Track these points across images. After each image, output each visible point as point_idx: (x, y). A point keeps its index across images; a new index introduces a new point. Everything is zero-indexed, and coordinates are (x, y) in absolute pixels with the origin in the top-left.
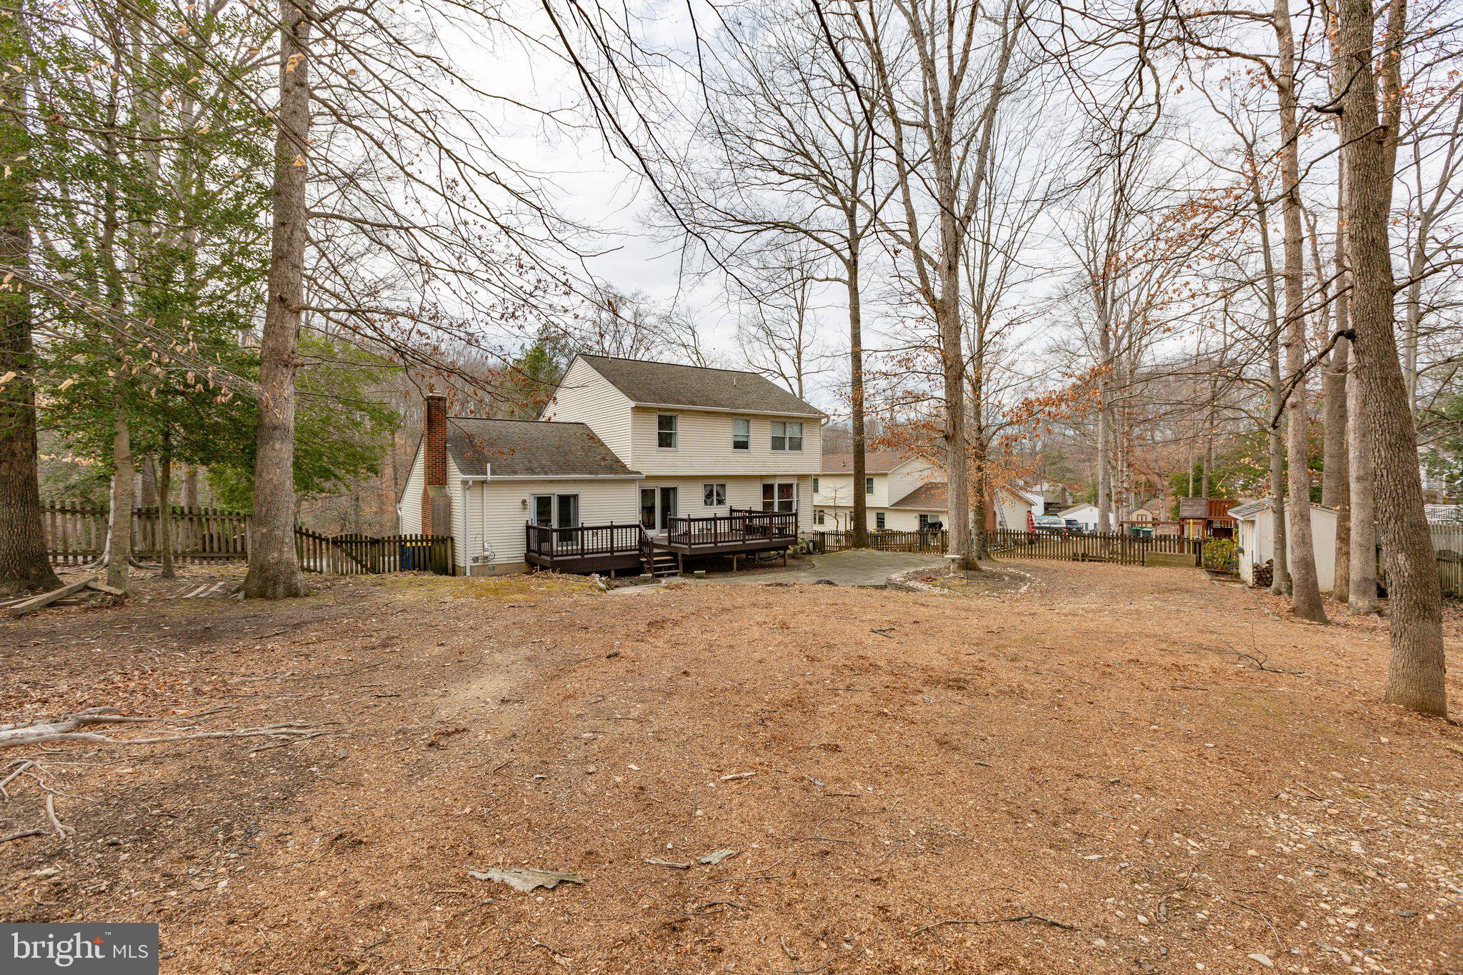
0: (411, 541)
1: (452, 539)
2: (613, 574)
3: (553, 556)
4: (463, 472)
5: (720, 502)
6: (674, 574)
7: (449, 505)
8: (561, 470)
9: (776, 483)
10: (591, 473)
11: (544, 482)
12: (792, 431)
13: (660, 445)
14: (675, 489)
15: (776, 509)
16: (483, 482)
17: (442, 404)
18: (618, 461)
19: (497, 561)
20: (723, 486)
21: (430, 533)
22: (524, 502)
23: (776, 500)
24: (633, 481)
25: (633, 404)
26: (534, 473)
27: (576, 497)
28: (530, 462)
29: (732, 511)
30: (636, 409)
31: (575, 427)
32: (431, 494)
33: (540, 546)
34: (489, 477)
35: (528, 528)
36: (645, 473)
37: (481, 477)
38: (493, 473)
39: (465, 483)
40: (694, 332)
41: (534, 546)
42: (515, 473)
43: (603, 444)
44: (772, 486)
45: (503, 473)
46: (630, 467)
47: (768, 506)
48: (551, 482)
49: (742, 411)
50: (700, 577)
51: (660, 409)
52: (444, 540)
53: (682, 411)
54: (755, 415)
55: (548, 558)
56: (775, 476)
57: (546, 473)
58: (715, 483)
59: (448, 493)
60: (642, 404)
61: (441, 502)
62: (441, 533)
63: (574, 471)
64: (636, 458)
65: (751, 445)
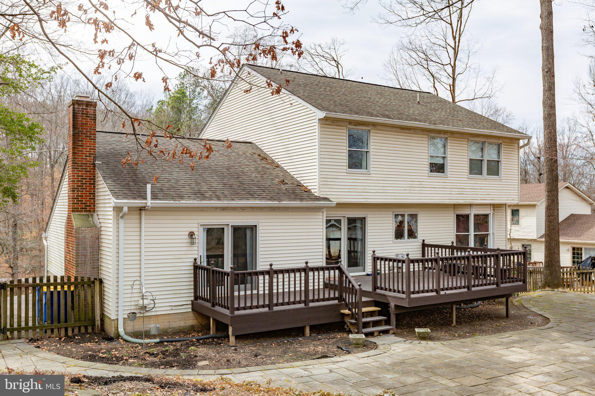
0: (48, 285)
1: (101, 282)
2: (307, 331)
3: (233, 309)
4: (116, 195)
5: (412, 234)
6: (386, 332)
7: (97, 238)
8: (236, 195)
9: (472, 213)
10: (271, 199)
11: (216, 209)
12: (490, 154)
13: (350, 167)
14: (363, 220)
15: (472, 244)
16: (141, 209)
17: (90, 110)
18: (299, 185)
19: (159, 311)
20: (414, 217)
21: (73, 274)
22: (191, 235)
23: (472, 233)
24: (318, 209)
25: (322, 114)
26: (204, 198)
27: (253, 228)
28: (198, 184)
29: (424, 246)
30: (325, 122)
31: (243, 147)
32: (76, 223)
33: (213, 292)
34: (149, 202)
35: (196, 268)
36: (335, 200)
37: (138, 202)
38: (154, 197)
39: (118, 209)
40: (338, 64)
41: (205, 292)
42: (181, 197)
43: (278, 166)
44: (467, 217)
45: (166, 197)
46: (316, 191)
47: (462, 240)
48: (224, 209)
49: (441, 127)
50: (423, 337)
51: (350, 122)
52: (91, 283)
53: (374, 125)
54: (452, 133)
55: (227, 312)
56: (471, 205)
57: (219, 198)
58: (407, 212)
59: (97, 222)
60: (333, 115)
61: (88, 234)
62: (87, 273)
63: (252, 195)
64: (324, 181)
65: (448, 168)
